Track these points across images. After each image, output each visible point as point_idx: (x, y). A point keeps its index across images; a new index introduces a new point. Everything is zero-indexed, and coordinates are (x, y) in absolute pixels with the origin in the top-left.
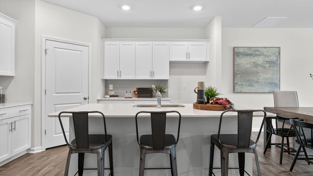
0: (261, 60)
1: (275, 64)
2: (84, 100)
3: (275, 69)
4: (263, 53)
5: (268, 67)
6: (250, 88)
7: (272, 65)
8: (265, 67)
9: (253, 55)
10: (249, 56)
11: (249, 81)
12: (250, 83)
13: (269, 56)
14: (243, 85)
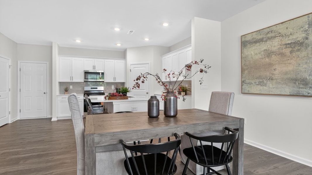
0: (276, 44)
2: (146, 94)
4: (280, 33)
5: (288, 54)
6: (259, 87)
7: (297, 48)
8: (282, 54)
9: (264, 39)
10: (259, 42)
11: (260, 77)
12: (261, 81)
13: (291, 34)
14: (251, 83)
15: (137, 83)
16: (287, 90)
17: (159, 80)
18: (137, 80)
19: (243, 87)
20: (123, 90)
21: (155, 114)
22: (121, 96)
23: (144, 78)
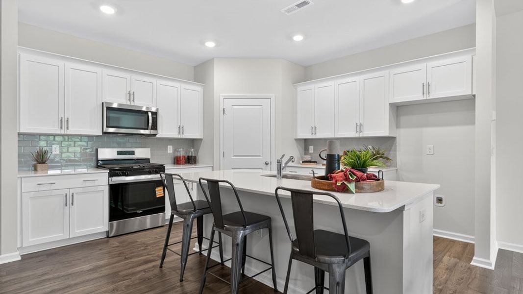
2: (265, 165)
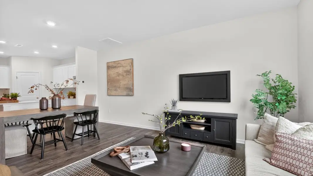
0: (121, 70)
1: (130, 73)
2: (37, 99)
3: (129, 76)
4: (122, 65)
5: (125, 75)
6: (115, 92)
7: (128, 73)
8: (123, 76)
9: (117, 67)
10: (115, 68)
11: (115, 87)
12: (116, 88)
13: (126, 66)
14: (112, 90)
15: (32, 90)
16: (125, 93)
17: (47, 88)
18: (31, 88)
19: (108, 92)
20: (13, 96)
21: (45, 107)
22: (10, 100)
23: (37, 87)
